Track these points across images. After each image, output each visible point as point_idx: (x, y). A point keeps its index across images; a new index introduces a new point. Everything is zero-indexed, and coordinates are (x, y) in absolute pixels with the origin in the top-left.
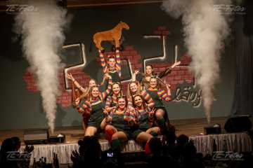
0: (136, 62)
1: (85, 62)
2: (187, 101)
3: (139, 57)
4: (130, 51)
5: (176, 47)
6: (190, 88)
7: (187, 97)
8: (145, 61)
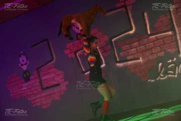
1: (54, 57)
2: (176, 76)
5: (146, 14)
6: (175, 59)
7: (175, 71)
8: (113, 40)
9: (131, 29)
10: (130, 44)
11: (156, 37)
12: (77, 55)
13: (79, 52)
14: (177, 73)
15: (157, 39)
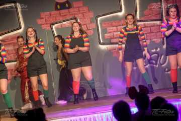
0: (88, 21)
1: (23, 26)
2: (157, 66)
3: (91, 15)
4: (78, 7)
6: (159, 49)
7: (156, 62)
8: (99, 19)
9: (121, 10)
10: (117, 26)
11: (145, 24)
12: (54, 27)
13: (56, 25)
14: (158, 63)
15: (145, 26)
